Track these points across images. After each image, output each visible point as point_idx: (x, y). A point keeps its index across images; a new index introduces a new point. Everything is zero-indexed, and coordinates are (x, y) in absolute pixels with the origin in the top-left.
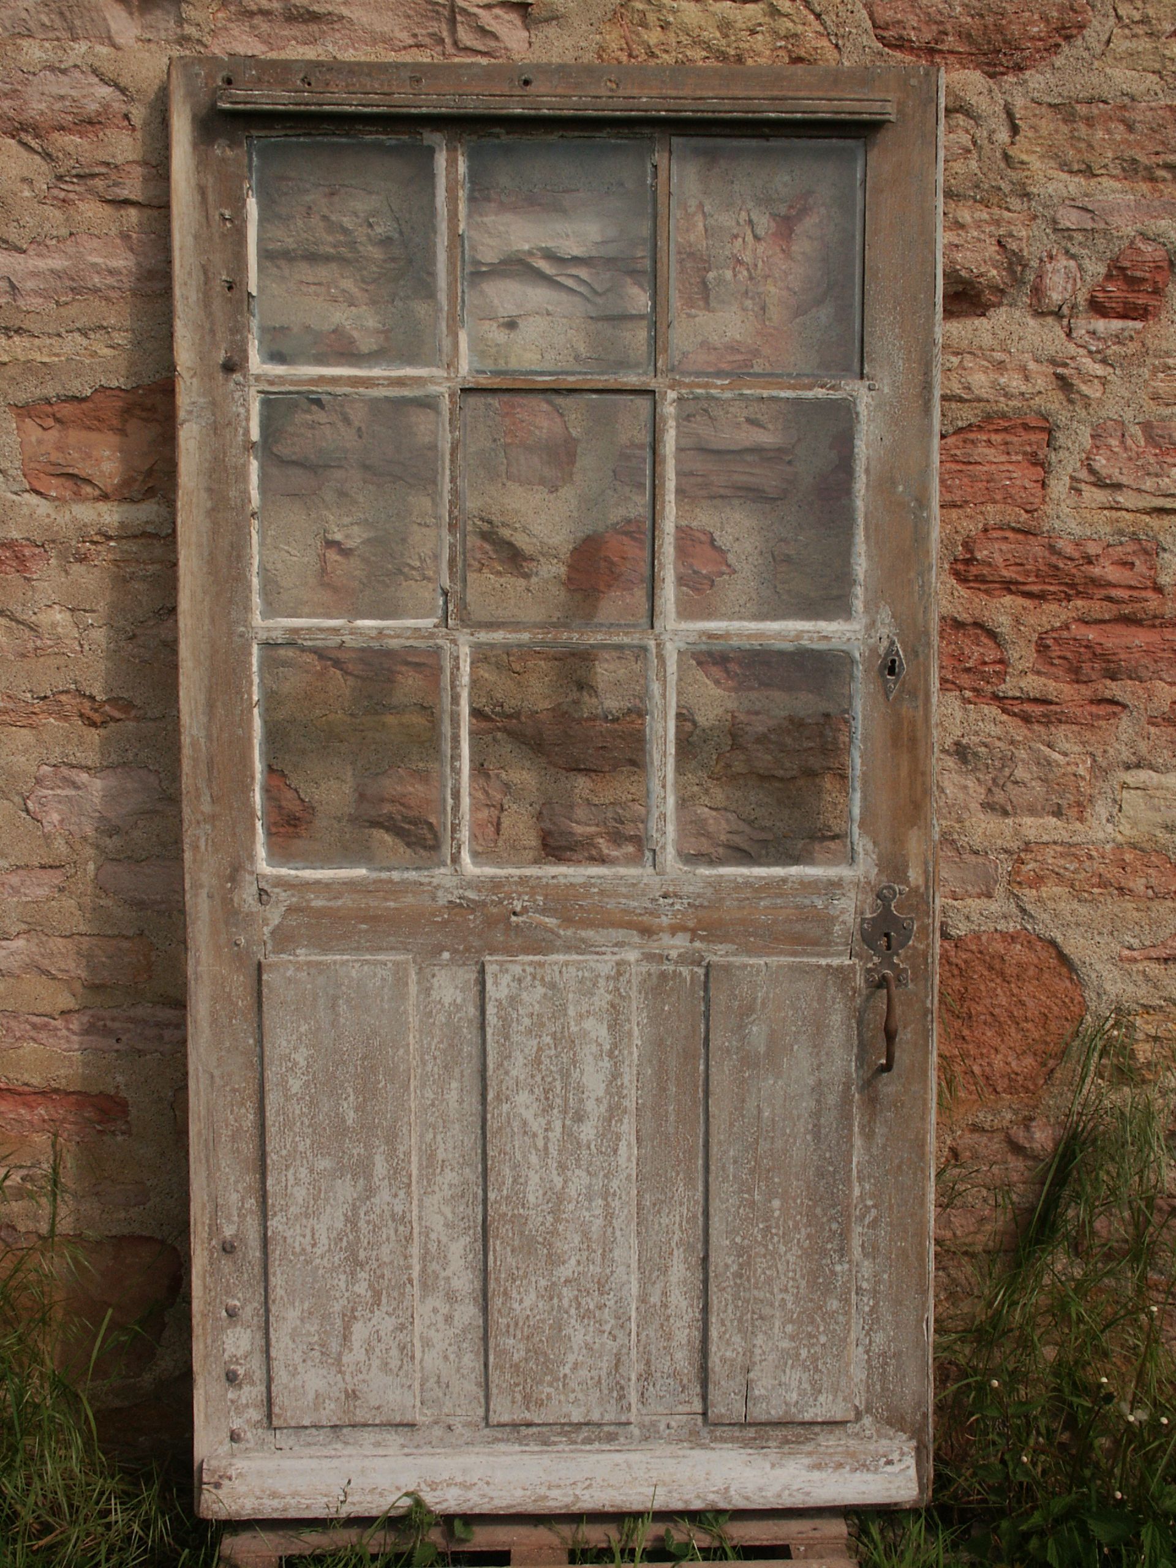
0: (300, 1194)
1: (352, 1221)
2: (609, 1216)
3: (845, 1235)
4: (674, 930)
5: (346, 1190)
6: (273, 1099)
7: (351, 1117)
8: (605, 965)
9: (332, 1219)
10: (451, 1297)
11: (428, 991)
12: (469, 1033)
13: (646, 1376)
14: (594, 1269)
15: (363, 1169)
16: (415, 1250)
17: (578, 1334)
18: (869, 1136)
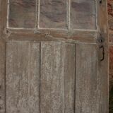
0: (11, 78)
1: (19, 83)
2: (60, 83)
3: (96, 86)
4: (70, 38)
5: (18, 78)
6: (7, 63)
7: (19, 66)
8: (60, 43)
9: (16, 83)
10: (34, 96)
11: (32, 46)
12: (38, 54)
13: (65, 109)
14: (57, 92)
15: (21, 75)
16: (29, 88)
17: (55, 102)
18: (100, 71)
